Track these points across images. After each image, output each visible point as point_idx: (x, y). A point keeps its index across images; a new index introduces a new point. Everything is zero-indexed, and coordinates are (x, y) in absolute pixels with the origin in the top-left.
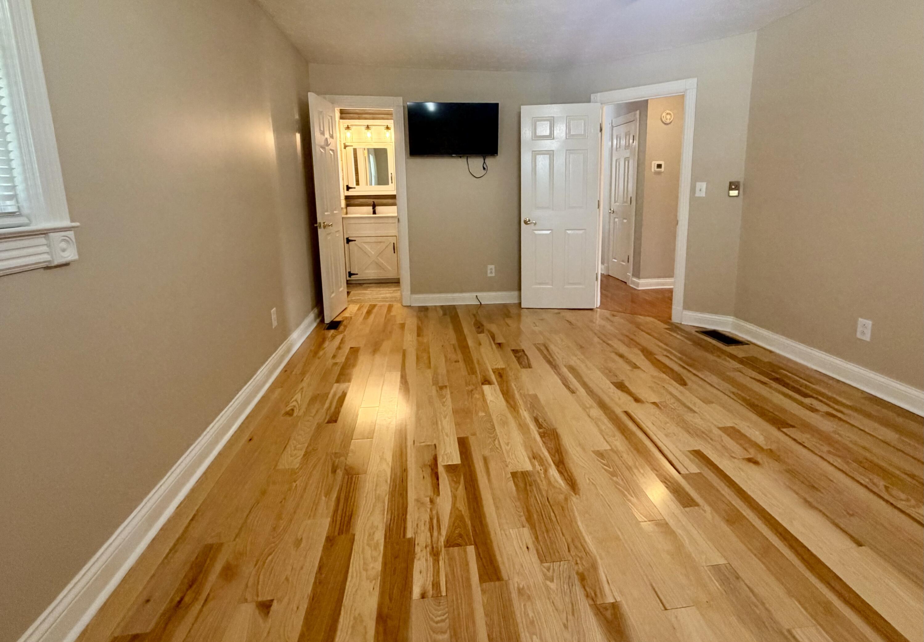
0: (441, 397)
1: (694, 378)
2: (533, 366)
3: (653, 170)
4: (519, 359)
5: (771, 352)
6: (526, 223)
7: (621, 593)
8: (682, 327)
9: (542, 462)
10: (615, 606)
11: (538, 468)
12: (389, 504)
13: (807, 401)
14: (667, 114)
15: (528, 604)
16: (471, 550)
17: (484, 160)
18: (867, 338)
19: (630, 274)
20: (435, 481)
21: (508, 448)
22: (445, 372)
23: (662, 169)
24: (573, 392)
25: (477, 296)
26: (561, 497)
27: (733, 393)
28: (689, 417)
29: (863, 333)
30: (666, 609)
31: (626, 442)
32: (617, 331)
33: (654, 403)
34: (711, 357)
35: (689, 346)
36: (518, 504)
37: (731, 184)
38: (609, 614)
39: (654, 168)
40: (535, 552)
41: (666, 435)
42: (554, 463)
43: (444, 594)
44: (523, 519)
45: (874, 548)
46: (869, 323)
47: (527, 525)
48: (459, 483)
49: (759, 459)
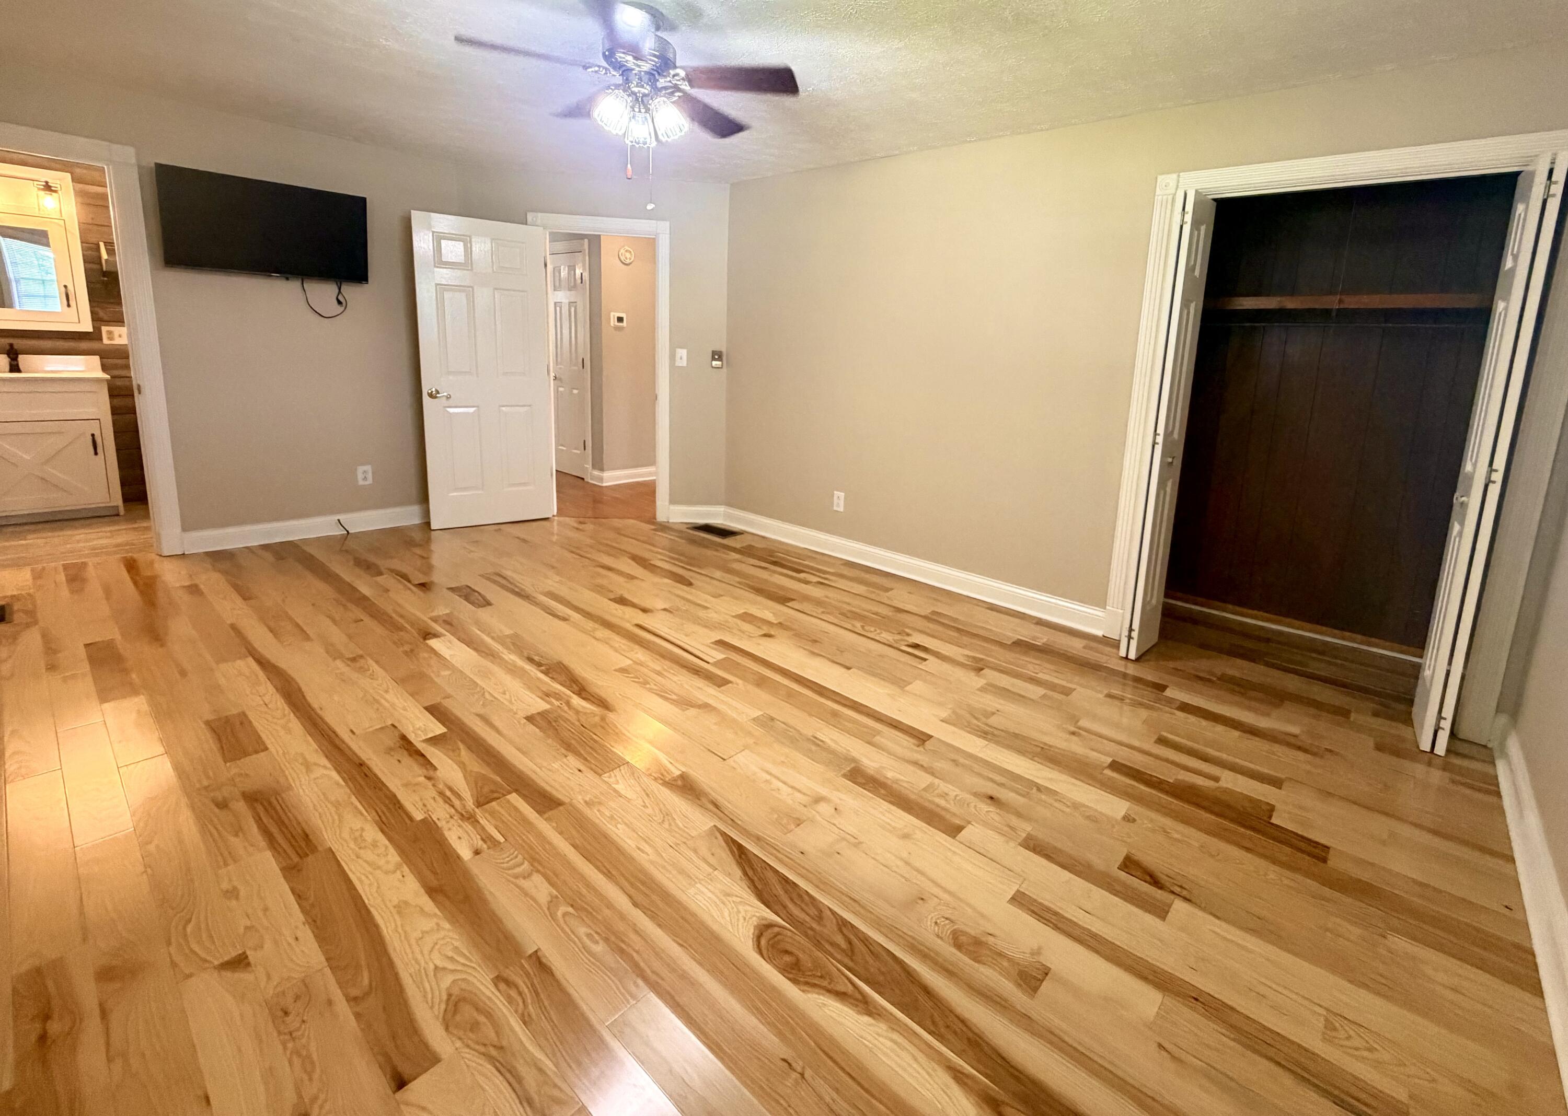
0: (362, 670)
1: (698, 576)
2: (492, 602)
3: (612, 325)
4: (467, 598)
5: (763, 537)
6: (431, 395)
7: (684, 765)
8: (671, 525)
9: (557, 696)
10: (683, 777)
11: (557, 703)
12: (363, 803)
13: (802, 575)
14: (627, 251)
15: (602, 809)
16: (514, 798)
17: (340, 289)
18: (841, 509)
19: (589, 466)
20: (420, 758)
21: (507, 697)
22: (344, 638)
23: (624, 324)
24: (564, 619)
25: (339, 520)
26: (597, 719)
27: (739, 583)
28: (702, 613)
29: (838, 505)
30: (724, 760)
31: (648, 652)
32: (592, 541)
33: (665, 610)
34: (709, 553)
35: (683, 545)
36: (550, 741)
37: (714, 353)
38: (680, 783)
39: (614, 322)
40: (589, 770)
41: (686, 636)
42: (574, 693)
43: (502, 840)
44: (563, 751)
45: (859, 668)
46: (842, 495)
47: (570, 754)
48: (459, 749)
49: (773, 633)
